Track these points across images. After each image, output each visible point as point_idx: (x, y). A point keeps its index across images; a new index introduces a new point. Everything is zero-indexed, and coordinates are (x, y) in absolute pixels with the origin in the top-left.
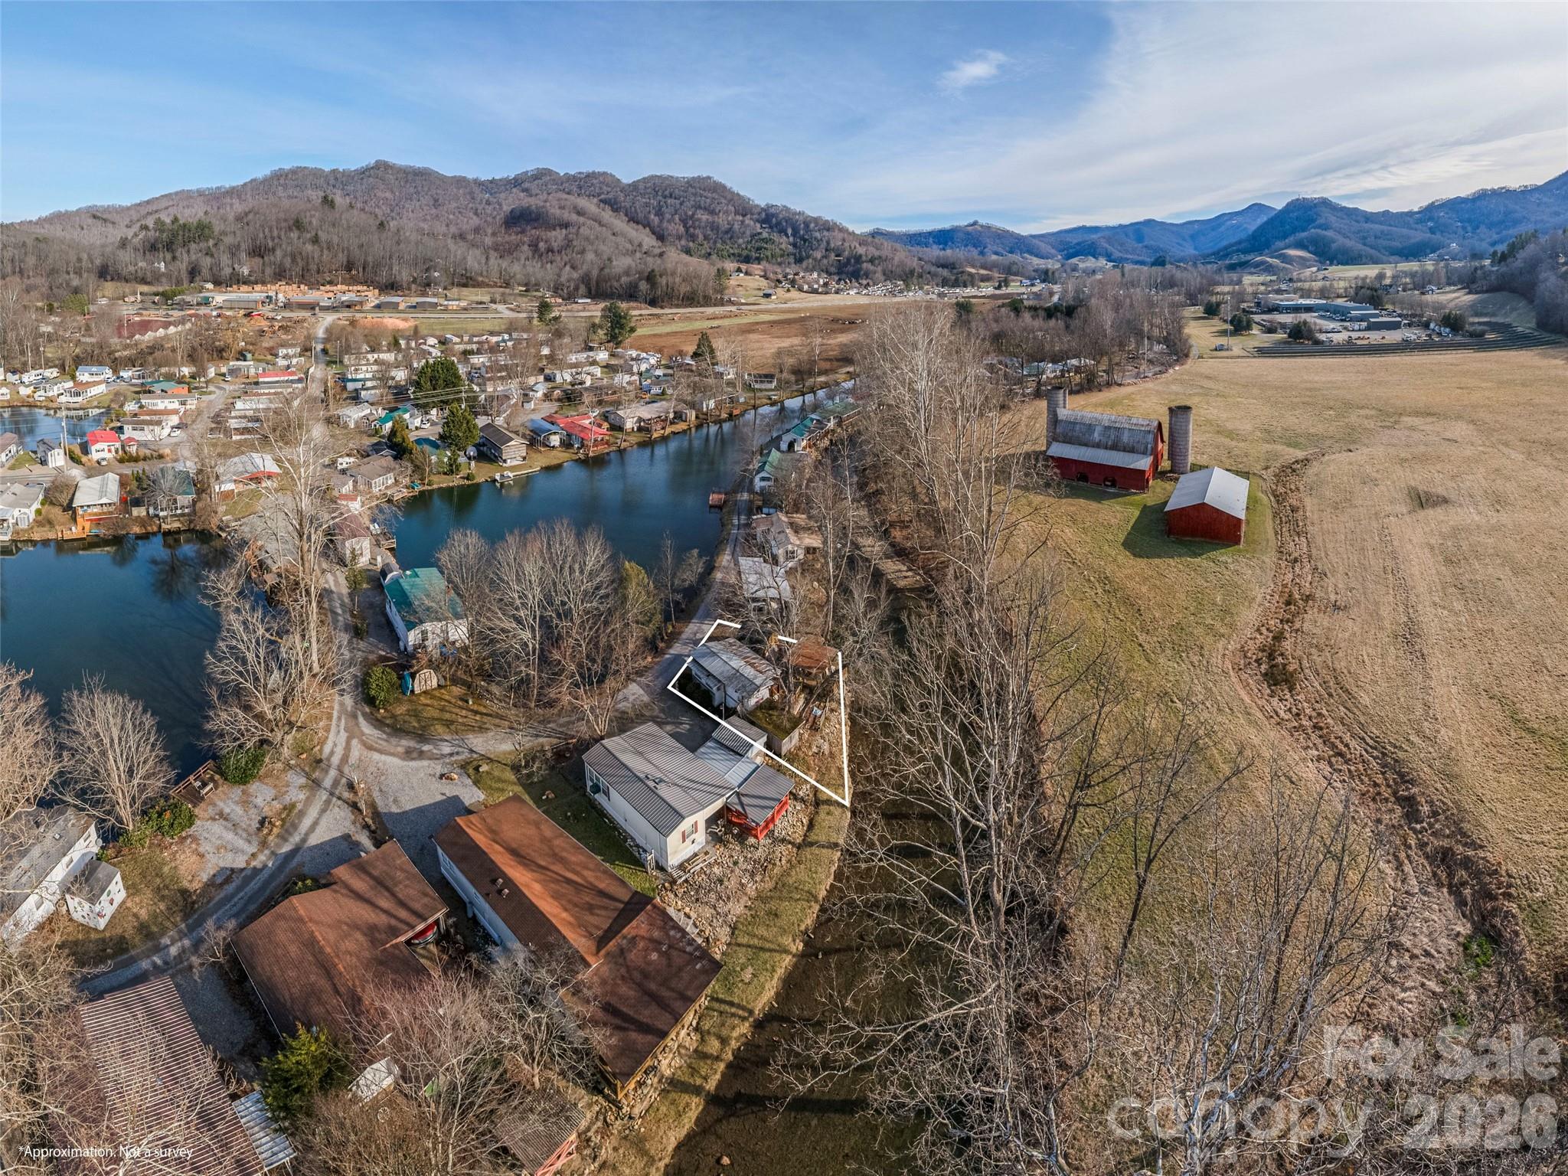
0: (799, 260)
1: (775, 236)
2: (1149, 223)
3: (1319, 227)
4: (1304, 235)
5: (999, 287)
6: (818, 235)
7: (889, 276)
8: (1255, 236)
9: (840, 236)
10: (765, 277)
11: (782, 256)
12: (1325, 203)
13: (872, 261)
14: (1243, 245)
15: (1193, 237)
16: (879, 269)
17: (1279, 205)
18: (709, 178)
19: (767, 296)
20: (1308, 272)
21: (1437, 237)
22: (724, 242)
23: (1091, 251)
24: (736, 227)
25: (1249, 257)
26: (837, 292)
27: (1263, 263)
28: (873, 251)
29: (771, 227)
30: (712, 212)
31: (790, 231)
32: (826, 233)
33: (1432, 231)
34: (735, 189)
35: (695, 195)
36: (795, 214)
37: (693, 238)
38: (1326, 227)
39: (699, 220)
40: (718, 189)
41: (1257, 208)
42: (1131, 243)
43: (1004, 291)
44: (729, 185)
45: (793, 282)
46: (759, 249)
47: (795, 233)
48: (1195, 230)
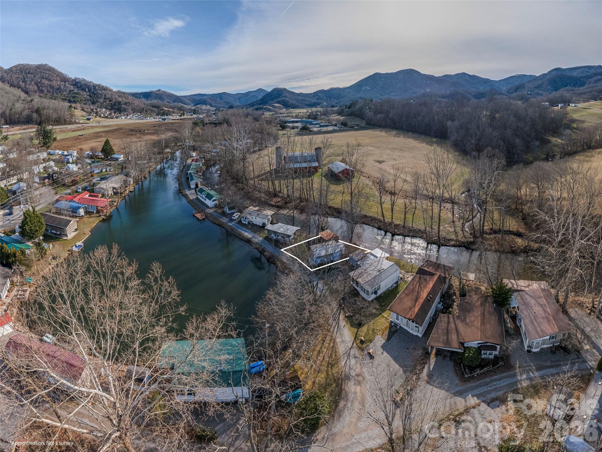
0: (93, 103)
1: (80, 91)
2: (224, 93)
3: (283, 97)
4: (279, 99)
5: (181, 116)
6: (100, 92)
7: (134, 111)
8: (262, 100)
9: (110, 93)
10: (83, 110)
11: (85, 100)
12: (285, 89)
13: (126, 104)
14: (259, 102)
15: (239, 99)
16: (130, 107)
17: (269, 90)
18: (47, 65)
19: (89, 119)
20: (281, 111)
21: (319, 101)
22: (57, 93)
23: (205, 103)
24: (62, 87)
25: (261, 106)
26: (117, 118)
27: (267, 108)
28: (125, 100)
29: (78, 88)
30: (50, 80)
31: (87, 90)
32: (103, 91)
33: (317, 99)
34: (59, 70)
35: (41, 72)
36: (88, 82)
37: (42, 91)
38: (286, 97)
39: (44, 83)
40: (51, 70)
41: (260, 90)
42: (219, 100)
43: (182, 117)
44: (56, 68)
45: (97, 113)
46: (73, 97)
47: (89, 91)
48: (240, 96)
